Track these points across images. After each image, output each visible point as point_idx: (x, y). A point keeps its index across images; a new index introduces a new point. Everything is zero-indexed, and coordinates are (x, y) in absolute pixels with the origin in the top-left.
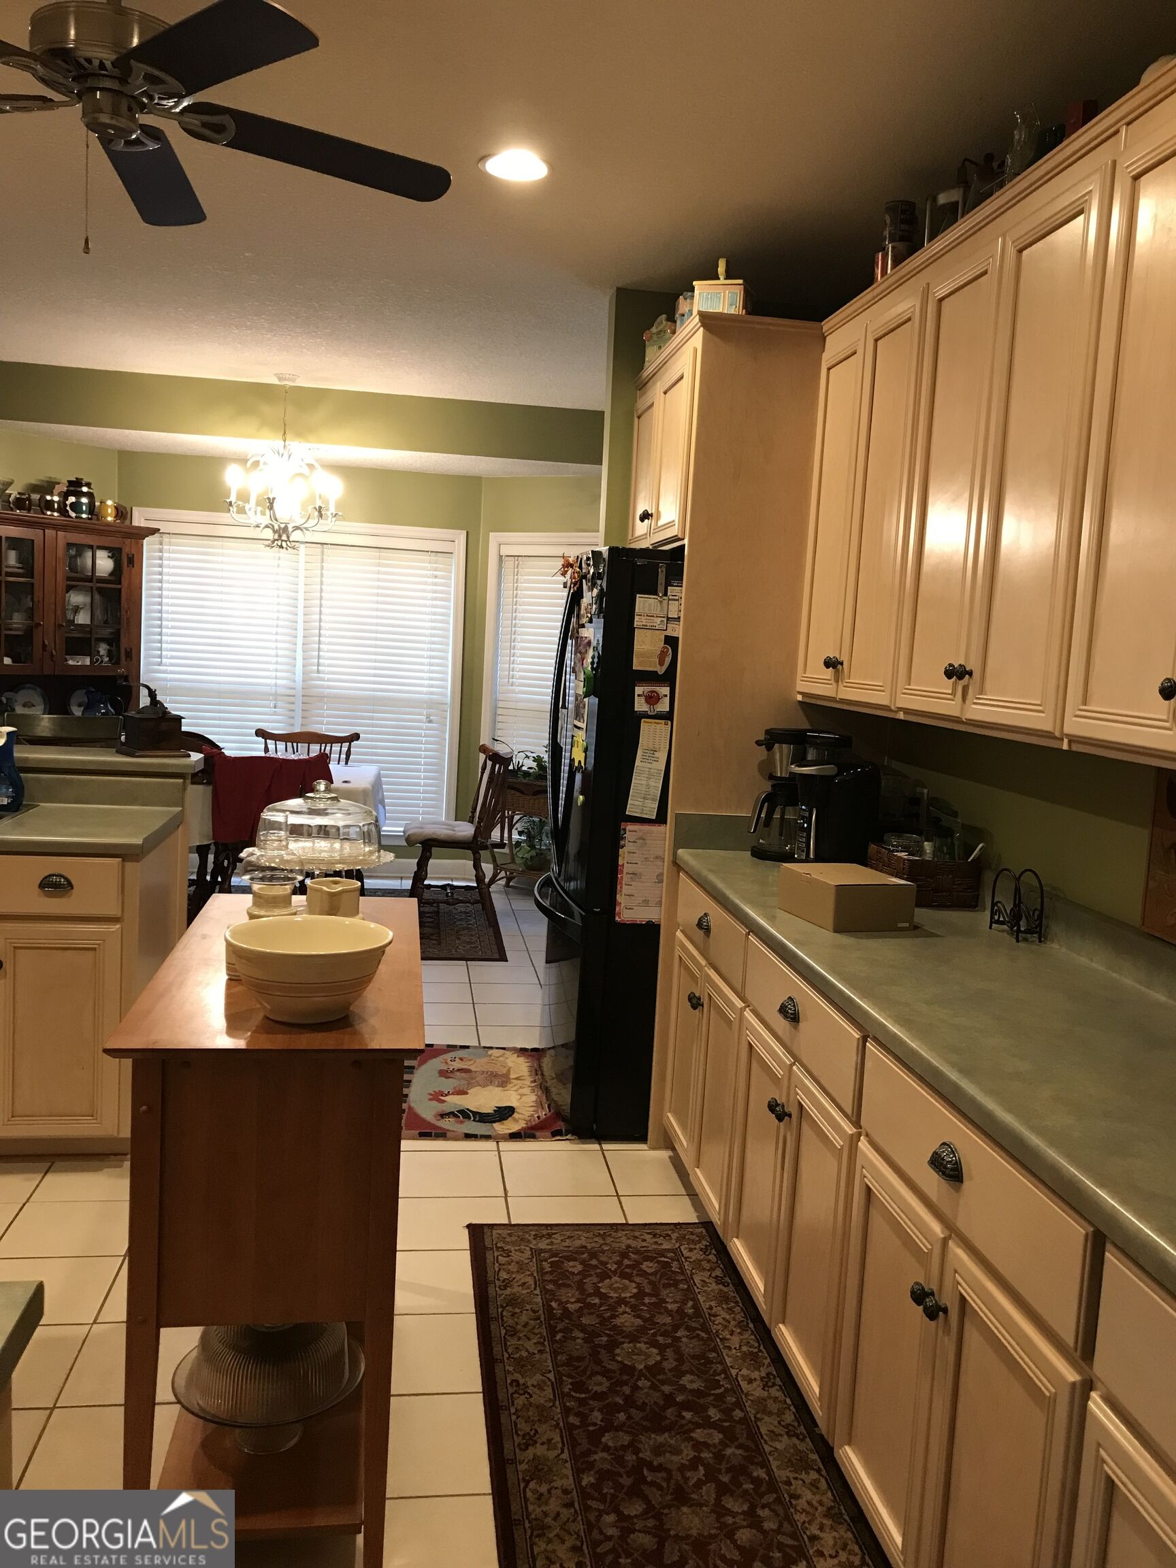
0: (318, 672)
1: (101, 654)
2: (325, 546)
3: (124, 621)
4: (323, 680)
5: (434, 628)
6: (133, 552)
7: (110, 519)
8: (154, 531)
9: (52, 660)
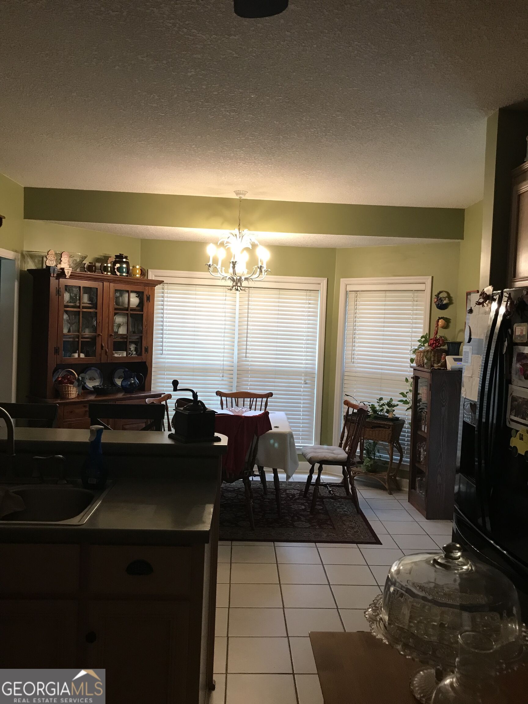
0: (246, 357)
1: (132, 349)
2: (250, 288)
3: (144, 332)
4: (248, 361)
5: (309, 332)
6: (150, 294)
7: (137, 276)
8: (162, 282)
9: (106, 354)
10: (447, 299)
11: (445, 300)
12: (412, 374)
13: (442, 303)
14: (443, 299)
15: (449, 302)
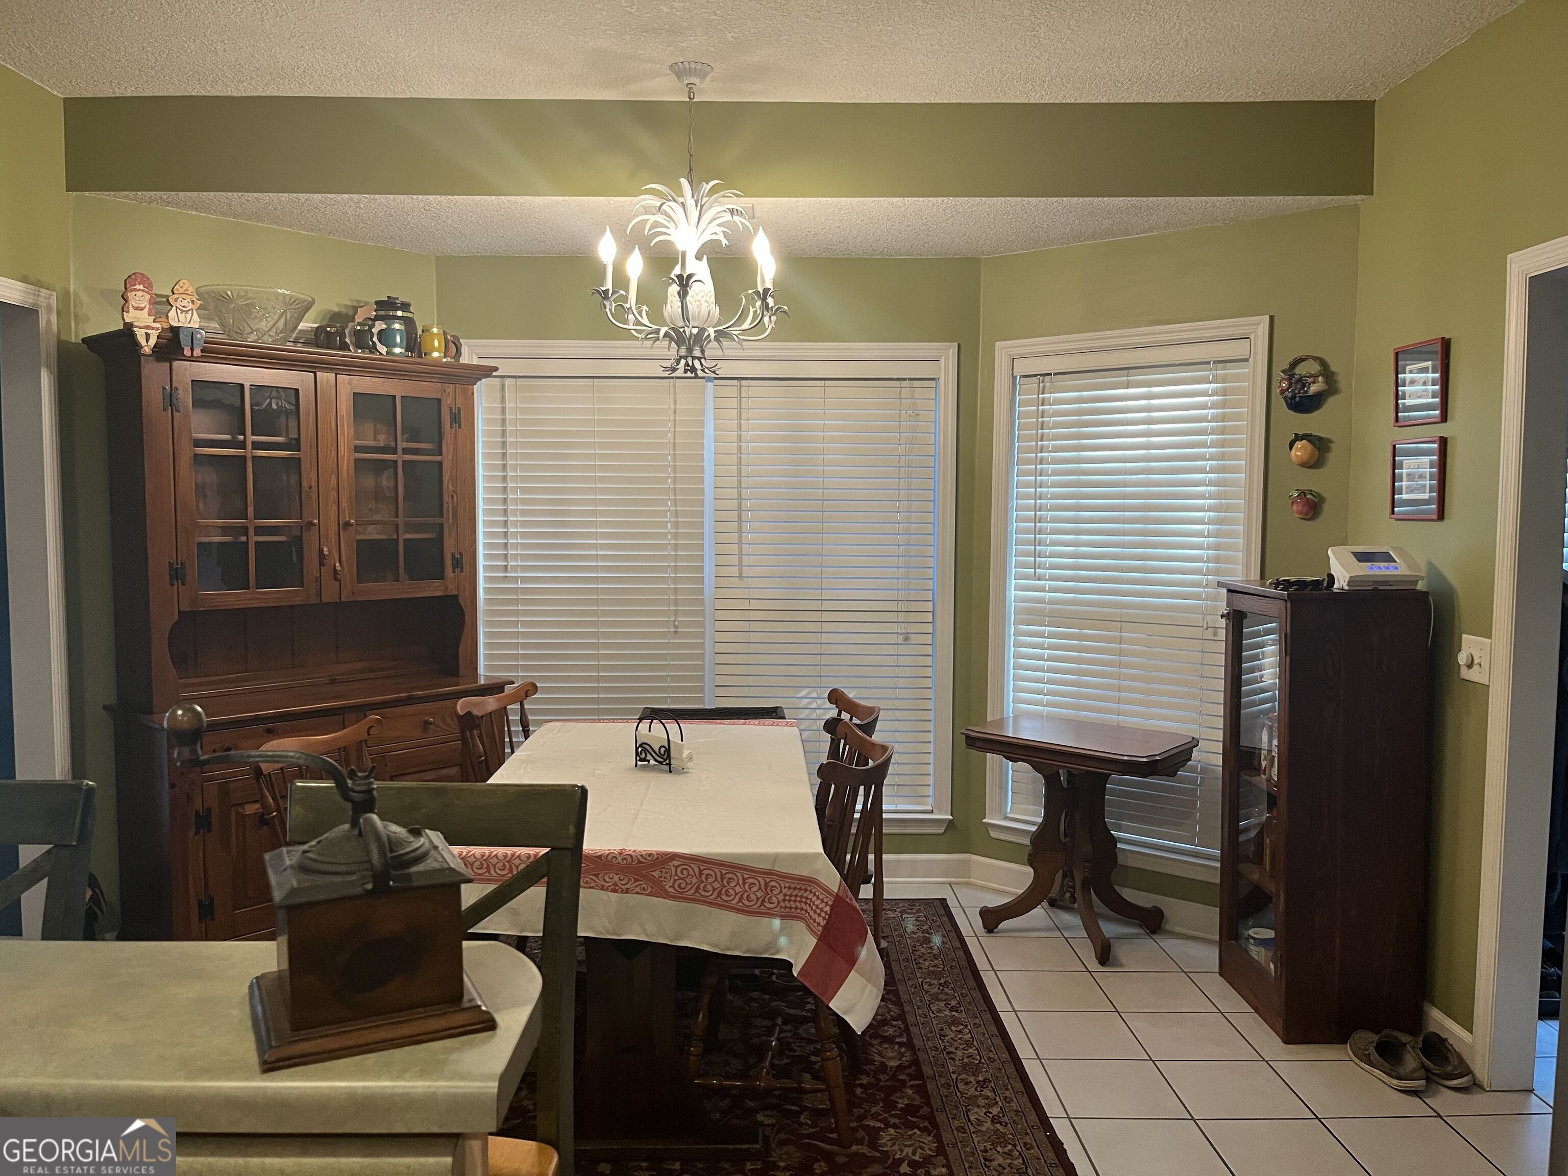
0: (739, 574)
2: (744, 382)
4: (745, 586)
6: (459, 404)
7: (436, 354)
8: (488, 372)
9: (336, 579)
10: (1320, 378)
11: (1314, 382)
12: (1223, 608)
13: (1306, 392)
14: (1310, 380)
15: (1327, 387)
